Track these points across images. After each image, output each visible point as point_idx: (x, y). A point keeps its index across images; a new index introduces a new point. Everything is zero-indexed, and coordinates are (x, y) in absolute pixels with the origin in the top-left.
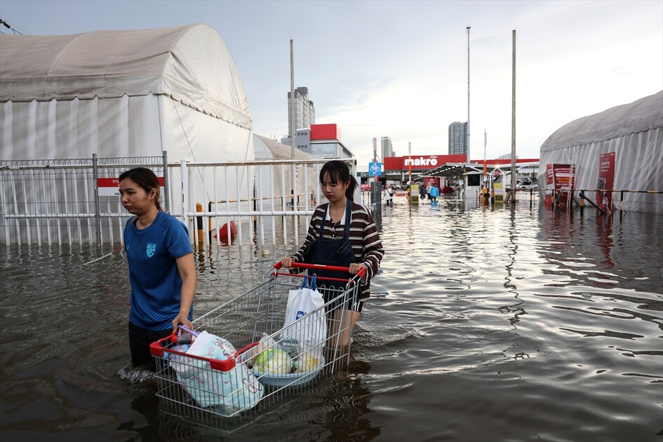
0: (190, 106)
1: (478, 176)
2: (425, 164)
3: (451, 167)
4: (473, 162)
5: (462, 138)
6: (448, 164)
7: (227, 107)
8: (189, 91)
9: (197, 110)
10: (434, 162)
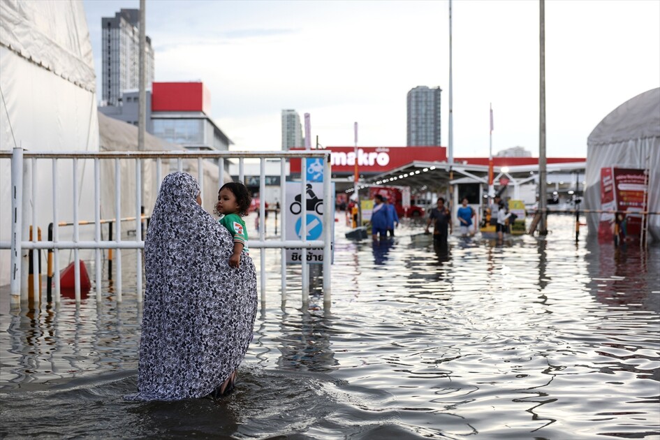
0: (10, 48)
1: (476, 187)
2: (366, 163)
3: (421, 169)
4: (459, 161)
5: (431, 116)
6: (417, 164)
7: (62, 51)
8: (10, 21)
9: (20, 54)
10: (384, 160)
